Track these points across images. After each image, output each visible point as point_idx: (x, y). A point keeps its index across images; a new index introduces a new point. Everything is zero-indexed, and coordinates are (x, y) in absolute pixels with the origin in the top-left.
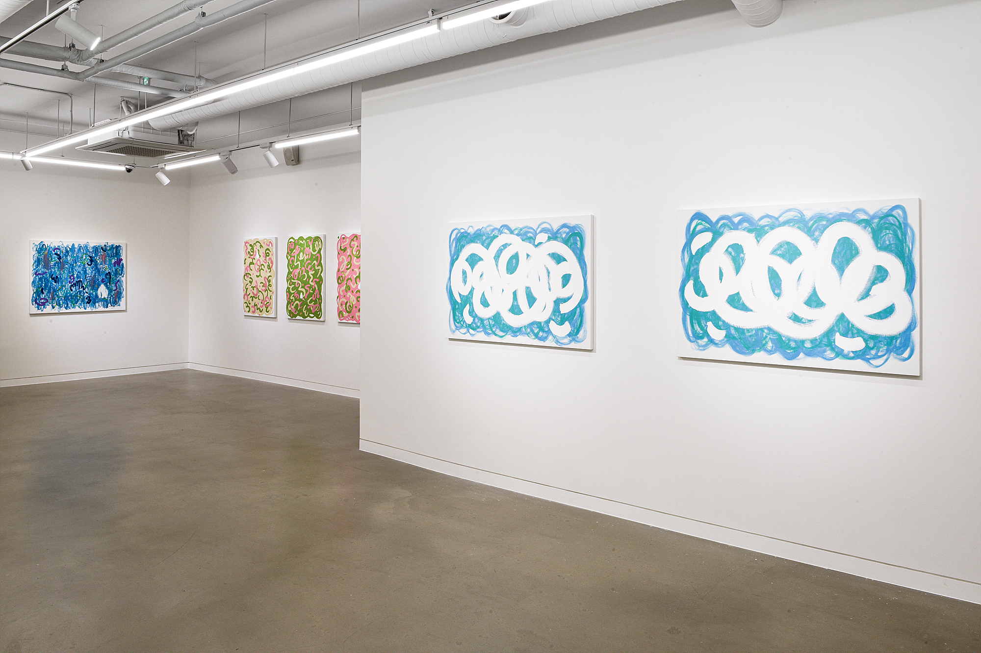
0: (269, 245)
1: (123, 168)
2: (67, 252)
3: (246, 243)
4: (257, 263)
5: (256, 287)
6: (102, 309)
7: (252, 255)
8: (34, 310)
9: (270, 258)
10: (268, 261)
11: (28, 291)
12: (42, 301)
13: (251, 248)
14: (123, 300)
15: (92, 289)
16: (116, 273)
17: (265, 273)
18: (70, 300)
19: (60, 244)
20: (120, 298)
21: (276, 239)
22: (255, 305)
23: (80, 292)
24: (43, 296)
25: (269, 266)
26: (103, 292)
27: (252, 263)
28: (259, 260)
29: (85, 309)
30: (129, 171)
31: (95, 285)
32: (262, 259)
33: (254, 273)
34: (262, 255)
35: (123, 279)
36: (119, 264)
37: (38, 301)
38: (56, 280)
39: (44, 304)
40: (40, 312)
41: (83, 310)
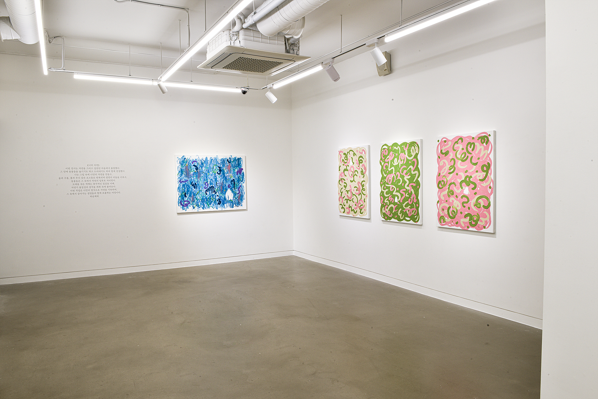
0: (362, 153)
1: (239, 91)
2: (202, 163)
3: (340, 152)
4: (350, 170)
5: (350, 190)
6: (229, 208)
7: (346, 163)
8: (180, 209)
9: (363, 165)
10: (361, 167)
11: (176, 195)
12: (186, 203)
13: (345, 156)
14: (244, 201)
15: (222, 193)
16: (239, 180)
17: (359, 178)
18: (206, 202)
19: (197, 158)
20: (242, 200)
21: (369, 147)
22: (350, 207)
23: (213, 195)
24: (186, 199)
25: (362, 171)
26: (229, 195)
27: (346, 170)
28: (352, 167)
29: (217, 208)
30: (244, 92)
31: (223, 190)
32: (356, 166)
33: (348, 178)
34: (355, 162)
35: (244, 185)
36: (240, 173)
37: (183, 204)
38: (195, 186)
39: (187, 205)
40: (184, 211)
41: (215, 209)
